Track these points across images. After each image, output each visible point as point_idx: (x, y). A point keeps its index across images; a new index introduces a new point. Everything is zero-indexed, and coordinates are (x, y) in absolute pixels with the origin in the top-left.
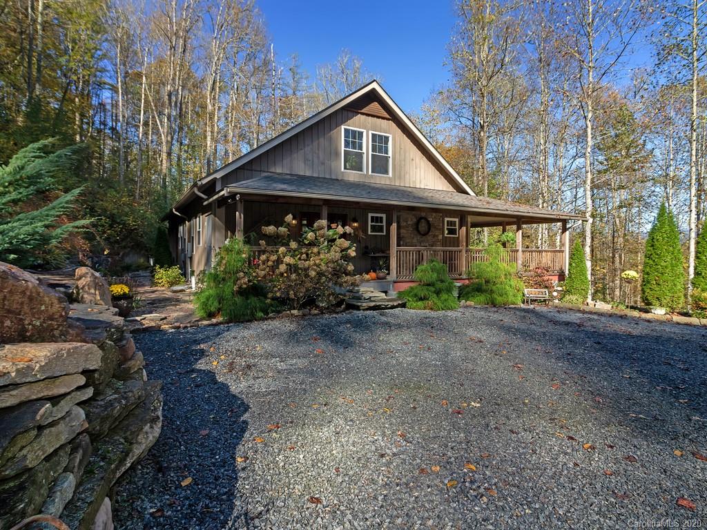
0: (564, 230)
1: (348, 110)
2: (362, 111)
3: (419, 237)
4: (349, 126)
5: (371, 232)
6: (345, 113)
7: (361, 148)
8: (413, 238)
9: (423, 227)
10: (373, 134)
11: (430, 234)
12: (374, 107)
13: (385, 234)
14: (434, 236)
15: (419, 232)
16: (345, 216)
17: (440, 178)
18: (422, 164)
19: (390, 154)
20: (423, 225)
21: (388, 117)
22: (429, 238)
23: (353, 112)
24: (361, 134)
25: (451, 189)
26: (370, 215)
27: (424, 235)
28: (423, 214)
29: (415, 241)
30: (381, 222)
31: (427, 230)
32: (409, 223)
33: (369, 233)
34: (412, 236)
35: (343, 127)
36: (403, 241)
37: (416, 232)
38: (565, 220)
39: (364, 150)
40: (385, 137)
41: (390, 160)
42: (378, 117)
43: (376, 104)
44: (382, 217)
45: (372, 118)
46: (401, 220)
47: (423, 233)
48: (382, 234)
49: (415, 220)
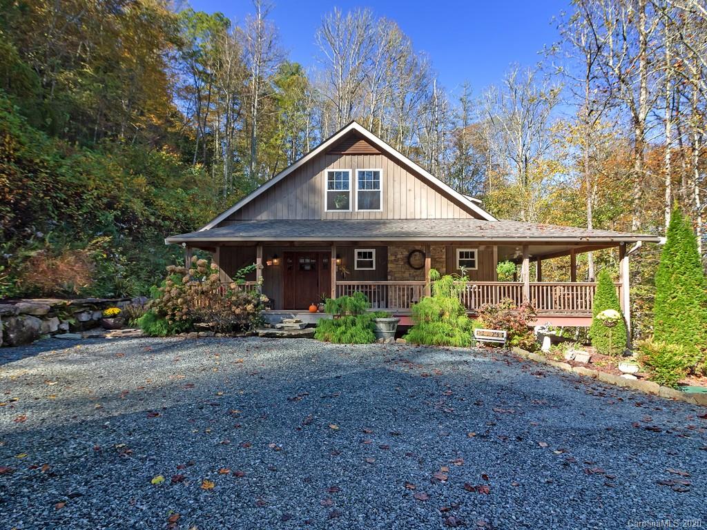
1: (331, 154)
2: (346, 152)
3: (412, 271)
4: (332, 169)
5: (358, 267)
6: (328, 157)
7: (346, 186)
8: (404, 272)
9: (417, 260)
10: (360, 172)
12: (361, 145)
13: (374, 269)
15: (411, 265)
16: (330, 253)
17: (449, 205)
18: (424, 193)
19: (381, 189)
20: (417, 258)
21: (378, 152)
23: (336, 154)
24: (346, 174)
25: (466, 216)
26: (356, 251)
27: (418, 269)
28: (418, 247)
29: (407, 275)
30: (371, 257)
32: (399, 256)
33: (356, 268)
34: (403, 270)
35: (326, 171)
36: (392, 276)
37: (407, 266)
39: (350, 189)
40: (375, 172)
41: (382, 194)
42: (367, 154)
43: (363, 142)
44: (371, 253)
45: (359, 157)
46: (389, 254)
47: (417, 267)
48: (371, 269)
49: (406, 253)
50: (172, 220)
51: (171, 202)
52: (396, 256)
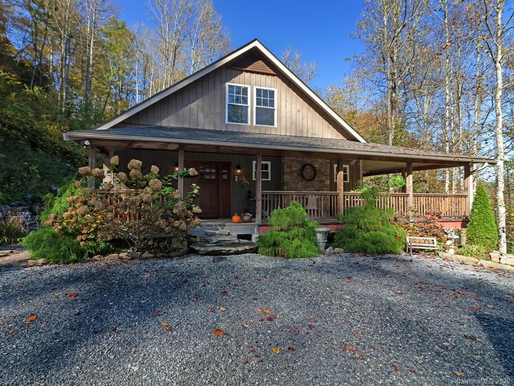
0: (467, 174)
1: (232, 69)
2: (247, 69)
3: (304, 182)
4: (233, 83)
6: (229, 71)
7: (245, 101)
8: (298, 183)
9: (308, 172)
10: (257, 89)
11: (316, 179)
12: (259, 65)
13: (270, 179)
14: (321, 181)
15: (303, 177)
16: (230, 164)
17: (328, 127)
18: (310, 115)
19: (276, 107)
20: (308, 171)
21: (273, 72)
22: (315, 183)
23: (237, 70)
24: (245, 90)
25: (341, 137)
26: (255, 162)
27: (309, 180)
28: (309, 161)
29: (300, 186)
30: (266, 169)
31: (313, 176)
32: (293, 169)
33: (254, 179)
34: (297, 181)
35: (227, 84)
36: (287, 187)
37: (300, 177)
38: (468, 163)
39: (249, 104)
40: (270, 91)
41: (276, 112)
42: (263, 74)
43: (261, 62)
44: (267, 165)
45: (257, 75)
46: (285, 167)
47: (308, 179)
48: (267, 180)
49: (299, 167)
50: (18, 130)
51: (16, 113)
52: (291, 169)
